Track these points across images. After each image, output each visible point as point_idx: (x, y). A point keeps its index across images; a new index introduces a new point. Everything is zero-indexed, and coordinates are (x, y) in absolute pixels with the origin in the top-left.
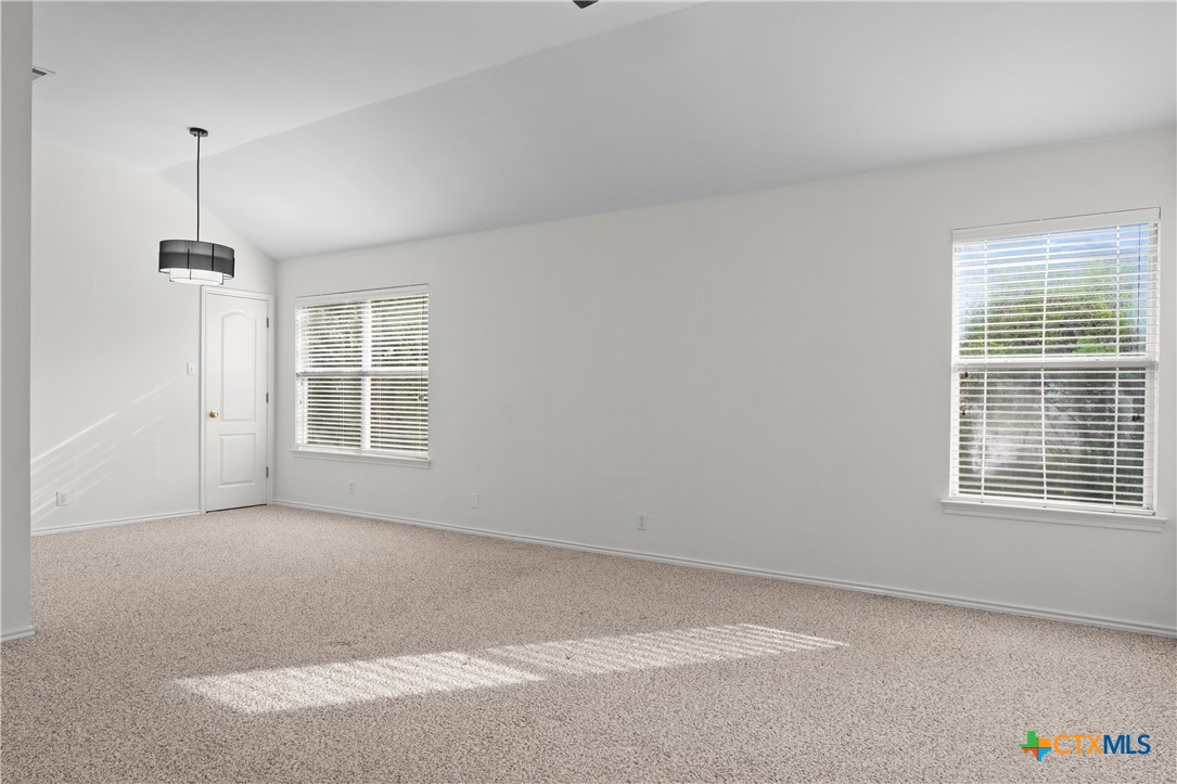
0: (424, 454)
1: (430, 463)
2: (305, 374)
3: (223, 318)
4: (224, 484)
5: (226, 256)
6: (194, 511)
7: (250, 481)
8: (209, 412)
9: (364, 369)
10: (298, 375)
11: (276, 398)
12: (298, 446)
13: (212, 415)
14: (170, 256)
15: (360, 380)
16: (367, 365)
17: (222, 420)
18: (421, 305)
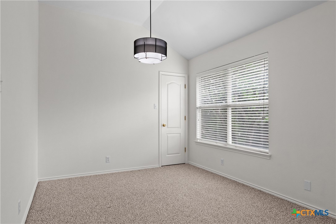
0: (267, 151)
1: (270, 156)
2: (200, 108)
3: (168, 85)
4: (168, 154)
5: (163, 45)
6: (157, 166)
7: (179, 153)
8: (162, 124)
9: (228, 104)
10: (197, 108)
11: (189, 118)
12: (198, 139)
13: (164, 126)
14: (138, 47)
15: (226, 109)
16: (230, 101)
17: (168, 127)
18: (263, 66)
